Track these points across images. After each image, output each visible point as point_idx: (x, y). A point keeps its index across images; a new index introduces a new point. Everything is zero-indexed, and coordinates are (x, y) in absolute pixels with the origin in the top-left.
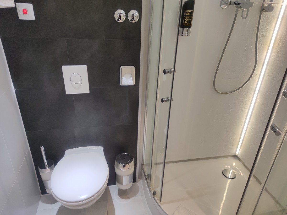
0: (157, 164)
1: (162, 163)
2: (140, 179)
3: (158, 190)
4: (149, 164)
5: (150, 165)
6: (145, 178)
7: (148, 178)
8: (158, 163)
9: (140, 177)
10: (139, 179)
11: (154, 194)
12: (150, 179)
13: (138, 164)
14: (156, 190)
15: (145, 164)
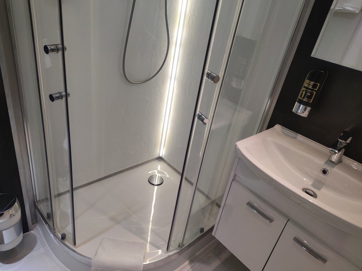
0: (59, 195)
1: (68, 191)
2: (36, 224)
3: (69, 230)
4: (47, 199)
5: (49, 199)
6: (44, 220)
7: (49, 219)
8: (61, 193)
9: (35, 221)
10: (33, 224)
11: (63, 237)
12: (51, 220)
13: (28, 204)
14: (64, 232)
15: (39, 201)
